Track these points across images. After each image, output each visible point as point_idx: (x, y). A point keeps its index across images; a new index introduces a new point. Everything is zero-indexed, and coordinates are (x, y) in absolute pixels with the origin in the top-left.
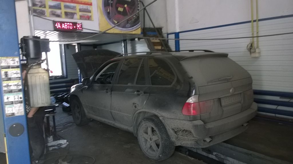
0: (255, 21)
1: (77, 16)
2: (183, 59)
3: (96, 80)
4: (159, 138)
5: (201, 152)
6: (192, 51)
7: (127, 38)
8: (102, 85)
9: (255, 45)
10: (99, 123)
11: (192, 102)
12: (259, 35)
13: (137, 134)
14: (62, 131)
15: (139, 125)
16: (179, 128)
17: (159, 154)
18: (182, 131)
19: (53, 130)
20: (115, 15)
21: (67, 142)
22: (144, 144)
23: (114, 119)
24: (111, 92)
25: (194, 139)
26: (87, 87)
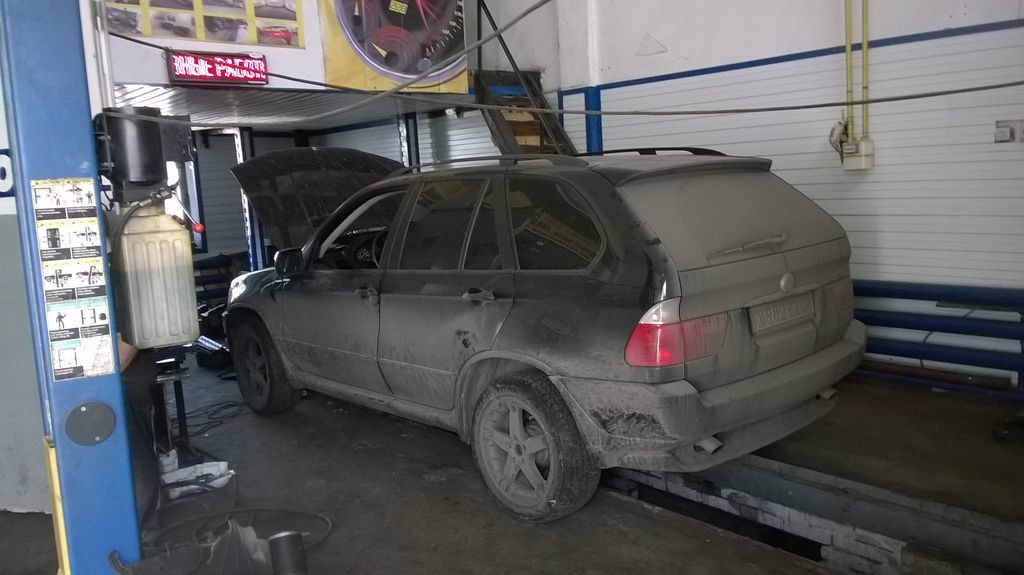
0: (857, 47)
1: (248, 33)
2: (627, 179)
3: (322, 254)
4: (548, 446)
5: (679, 488)
6: (651, 151)
7: (419, 108)
8: (344, 271)
9: (857, 130)
10: (330, 403)
11: (660, 323)
12: (872, 96)
13: (471, 434)
14: (204, 432)
15: (478, 404)
16: (616, 409)
17: (547, 497)
18: (625, 417)
19: (176, 432)
20: (380, 26)
21: (230, 469)
22: (496, 465)
23: (390, 388)
24: (379, 294)
25: (665, 445)
26: (288, 280)
